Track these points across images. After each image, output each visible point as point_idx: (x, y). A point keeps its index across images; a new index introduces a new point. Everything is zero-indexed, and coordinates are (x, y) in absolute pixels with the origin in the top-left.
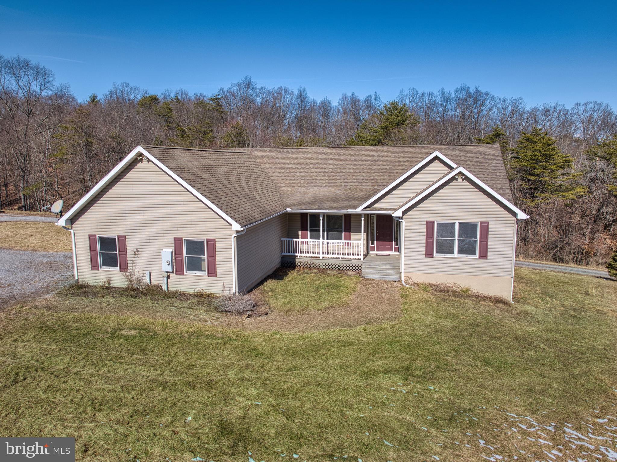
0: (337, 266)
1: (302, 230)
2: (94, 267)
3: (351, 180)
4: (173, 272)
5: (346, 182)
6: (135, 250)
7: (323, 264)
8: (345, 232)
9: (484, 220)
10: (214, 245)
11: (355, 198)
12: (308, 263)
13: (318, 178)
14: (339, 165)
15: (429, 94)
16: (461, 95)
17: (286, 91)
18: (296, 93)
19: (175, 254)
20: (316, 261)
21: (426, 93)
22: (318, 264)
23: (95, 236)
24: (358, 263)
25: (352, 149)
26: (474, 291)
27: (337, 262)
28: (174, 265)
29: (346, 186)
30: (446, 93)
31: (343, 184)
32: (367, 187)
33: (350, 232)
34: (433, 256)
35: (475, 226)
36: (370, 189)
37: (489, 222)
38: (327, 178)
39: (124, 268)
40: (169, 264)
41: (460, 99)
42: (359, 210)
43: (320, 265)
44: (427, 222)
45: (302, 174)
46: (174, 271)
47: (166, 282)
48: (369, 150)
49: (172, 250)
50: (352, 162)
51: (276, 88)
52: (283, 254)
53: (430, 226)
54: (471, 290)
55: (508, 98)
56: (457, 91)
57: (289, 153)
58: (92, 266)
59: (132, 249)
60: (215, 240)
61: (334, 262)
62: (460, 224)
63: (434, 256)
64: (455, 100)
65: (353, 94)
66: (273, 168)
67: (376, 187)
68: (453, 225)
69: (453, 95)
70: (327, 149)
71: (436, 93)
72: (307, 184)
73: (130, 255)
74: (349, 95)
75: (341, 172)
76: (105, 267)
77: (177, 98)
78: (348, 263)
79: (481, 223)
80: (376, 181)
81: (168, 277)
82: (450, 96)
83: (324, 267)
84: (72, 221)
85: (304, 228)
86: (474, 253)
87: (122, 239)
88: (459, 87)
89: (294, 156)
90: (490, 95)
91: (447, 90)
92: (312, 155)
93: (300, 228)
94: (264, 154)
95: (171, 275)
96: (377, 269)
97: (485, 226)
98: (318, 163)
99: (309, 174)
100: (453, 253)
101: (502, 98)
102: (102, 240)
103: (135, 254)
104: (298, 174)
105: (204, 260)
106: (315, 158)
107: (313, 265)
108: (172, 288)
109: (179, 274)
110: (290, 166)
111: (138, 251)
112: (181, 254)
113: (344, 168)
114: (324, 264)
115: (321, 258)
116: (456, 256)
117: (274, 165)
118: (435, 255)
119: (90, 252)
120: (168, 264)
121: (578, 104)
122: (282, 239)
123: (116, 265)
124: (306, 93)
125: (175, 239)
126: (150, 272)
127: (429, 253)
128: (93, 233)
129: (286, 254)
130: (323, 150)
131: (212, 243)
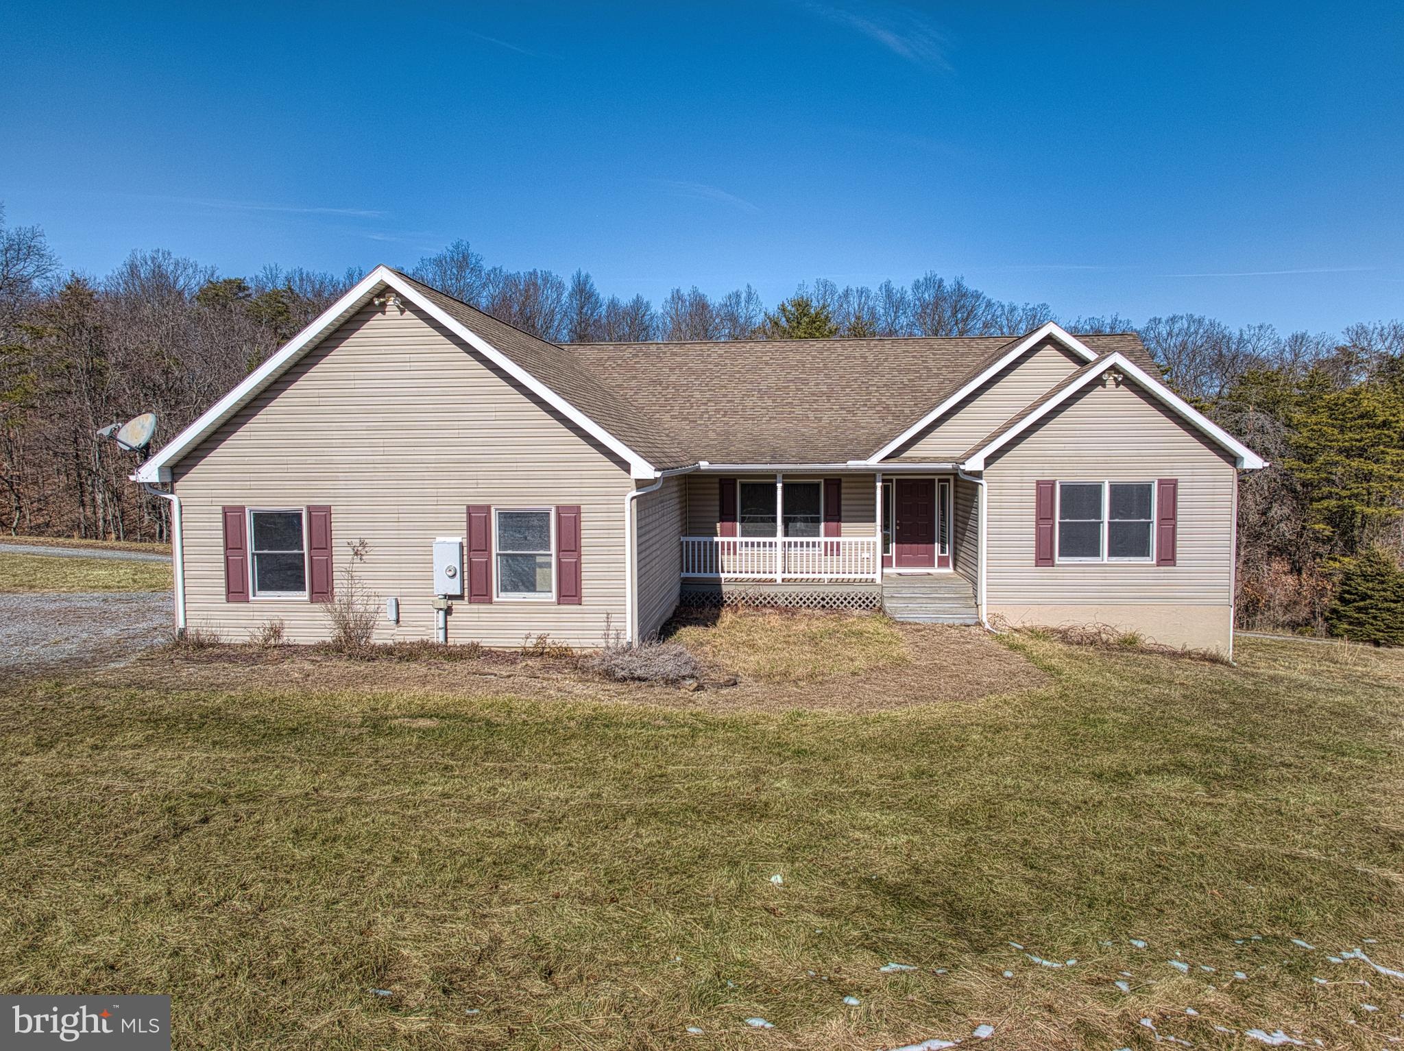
0: (819, 599)
1: (722, 520)
2: (236, 592)
3: (828, 405)
4: (461, 597)
5: (817, 410)
6: (356, 542)
7: (783, 595)
8: (826, 521)
9: (1167, 474)
10: (577, 521)
11: (852, 440)
12: (747, 595)
13: (749, 404)
14: (790, 377)
15: (861, 292)
16: (926, 296)
17: (546, 280)
18: (569, 285)
19: (470, 550)
20: (766, 590)
21: (855, 290)
22: (772, 595)
23: (242, 509)
24: (870, 589)
25: (811, 343)
26: (1147, 642)
27: (819, 589)
28: (466, 578)
29: (820, 420)
30: (894, 291)
31: (811, 415)
32: (869, 420)
33: (839, 521)
34: (1053, 562)
35: (1145, 489)
36: (878, 423)
37: (1176, 480)
38: (769, 402)
39: (322, 592)
40: (454, 575)
41: (924, 306)
42: (873, 462)
43: (776, 599)
44: (1038, 483)
45: (708, 394)
46: (466, 594)
47: (441, 624)
48: (850, 346)
49: (460, 538)
50: (819, 370)
51: (522, 274)
52: (684, 575)
53: (1044, 490)
54: (1142, 638)
55: (1020, 305)
56: (917, 286)
57: (665, 353)
58: (228, 592)
59: (349, 541)
60: (579, 508)
61: (811, 589)
62: (1114, 489)
63: (1057, 562)
64: (915, 305)
65: (695, 291)
66: (633, 383)
67: (890, 419)
68: (1096, 490)
69: (910, 296)
70: (753, 344)
71: (874, 290)
72: (724, 416)
73: (341, 556)
74: (686, 291)
75: (798, 390)
76: (263, 593)
77: (290, 288)
78: (845, 590)
79: (1161, 482)
80: (887, 407)
81: (448, 611)
82: (902, 298)
83: (787, 602)
84: (176, 471)
85: (727, 515)
86: (1143, 551)
87: (322, 517)
88: (921, 280)
89: (678, 359)
90: (984, 298)
91: (896, 286)
92: (720, 356)
93: (717, 514)
94: (605, 355)
95: (457, 605)
96: (918, 601)
97: (1170, 488)
98: (739, 372)
99: (725, 396)
100: (1096, 552)
101: (1006, 303)
102: (262, 520)
103: (356, 554)
104: (697, 394)
105: (549, 565)
106: (727, 361)
107: (761, 599)
108: (459, 639)
109: (479, 602)
110: (673, 378)
111: (363, 544)
112: (487, 549)
113: (805, 382)
114: (787, 595)
115: (779, 581)
116: (1105, 562)
117: (635, 378)
118: (1058, 559)
119: (225, 554)
120: (451, 574)
121: (1157, 321)
122: (682, 539)
123: (300, 587)
124: (592, 285)
125: (470, 510)
126: (397, 600)
127: (1044, 558)
128: (237, 502)
129: (691, 575)
130: (743, 347)
131: (570, 520)
